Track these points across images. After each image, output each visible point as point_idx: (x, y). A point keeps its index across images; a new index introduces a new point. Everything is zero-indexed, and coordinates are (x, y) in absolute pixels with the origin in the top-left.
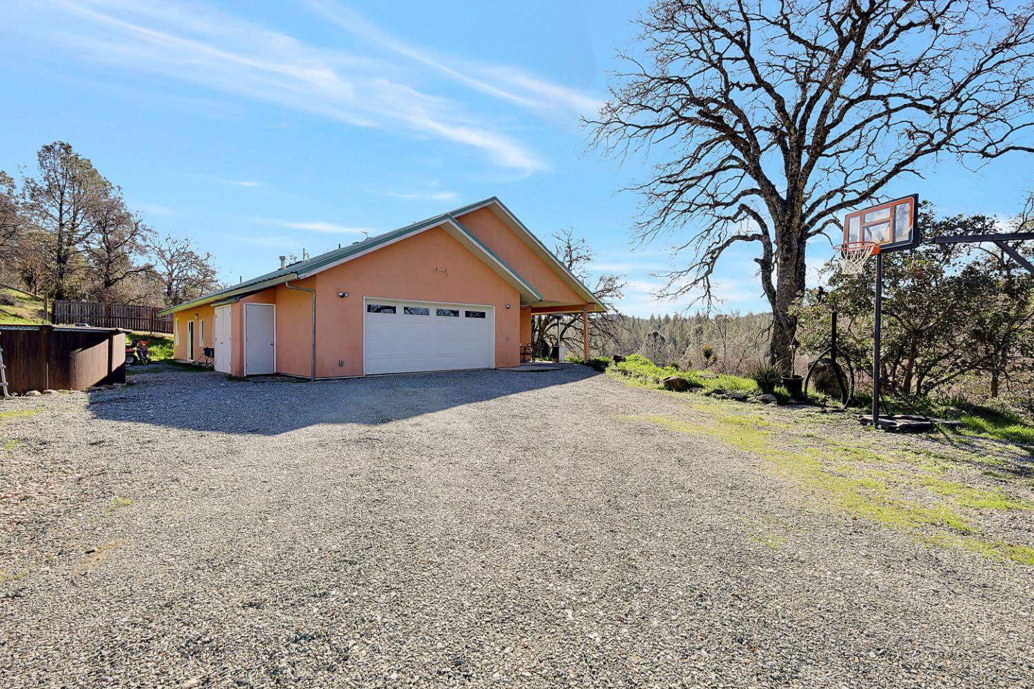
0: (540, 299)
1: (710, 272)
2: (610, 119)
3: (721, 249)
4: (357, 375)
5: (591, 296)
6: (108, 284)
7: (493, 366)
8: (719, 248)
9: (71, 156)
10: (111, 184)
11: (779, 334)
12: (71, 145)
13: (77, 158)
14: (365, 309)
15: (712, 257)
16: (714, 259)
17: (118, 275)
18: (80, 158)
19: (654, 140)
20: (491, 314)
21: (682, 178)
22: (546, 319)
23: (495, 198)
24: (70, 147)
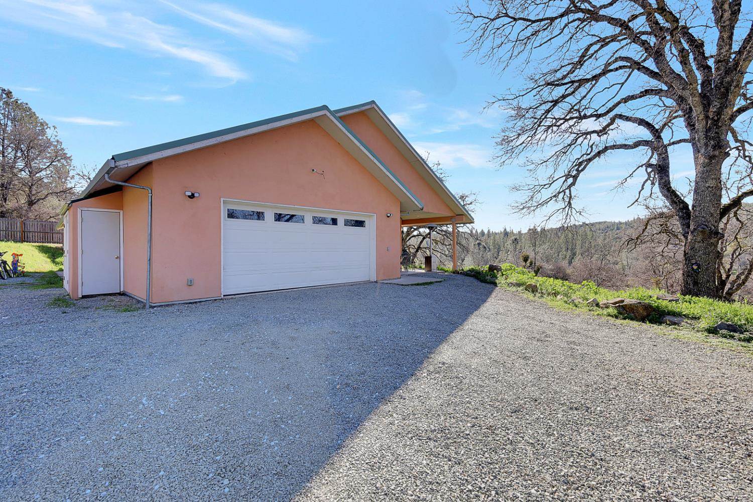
0: (421, 207)
1: (573, 184)
2: (498, 15)
3: (590, 160)
4: (213, 295)
5: (461, 207)
6: (31, 203)
7: (374, 279)
8: (586, 160)
9: (11, 100)
10: (47, 125)
11: (699, 242)
12: (11, 90)
13: (17, 102)
14: (224, 214)
15: (577, 170)
16: (579, 172)
17: (40, 195)
18: (19, 102)
19: (536, 44)
20: (371, 223)
21: (570, 80)
22: (408, 231)
23: (373, 102)
24: (11, 93)
